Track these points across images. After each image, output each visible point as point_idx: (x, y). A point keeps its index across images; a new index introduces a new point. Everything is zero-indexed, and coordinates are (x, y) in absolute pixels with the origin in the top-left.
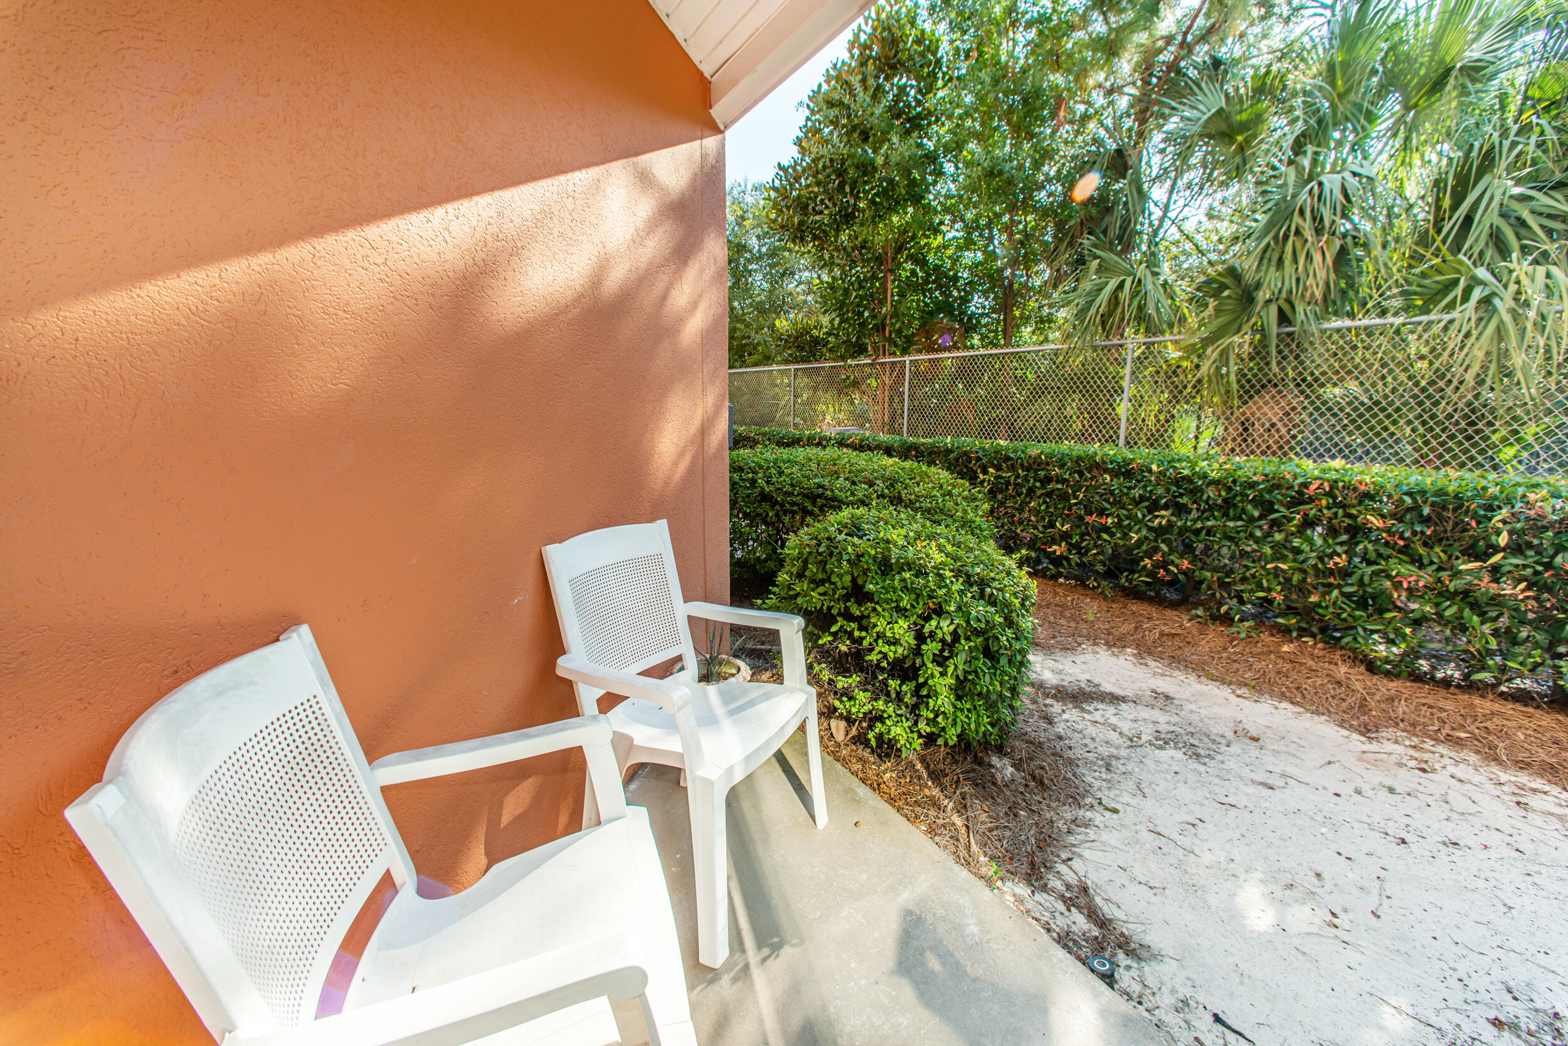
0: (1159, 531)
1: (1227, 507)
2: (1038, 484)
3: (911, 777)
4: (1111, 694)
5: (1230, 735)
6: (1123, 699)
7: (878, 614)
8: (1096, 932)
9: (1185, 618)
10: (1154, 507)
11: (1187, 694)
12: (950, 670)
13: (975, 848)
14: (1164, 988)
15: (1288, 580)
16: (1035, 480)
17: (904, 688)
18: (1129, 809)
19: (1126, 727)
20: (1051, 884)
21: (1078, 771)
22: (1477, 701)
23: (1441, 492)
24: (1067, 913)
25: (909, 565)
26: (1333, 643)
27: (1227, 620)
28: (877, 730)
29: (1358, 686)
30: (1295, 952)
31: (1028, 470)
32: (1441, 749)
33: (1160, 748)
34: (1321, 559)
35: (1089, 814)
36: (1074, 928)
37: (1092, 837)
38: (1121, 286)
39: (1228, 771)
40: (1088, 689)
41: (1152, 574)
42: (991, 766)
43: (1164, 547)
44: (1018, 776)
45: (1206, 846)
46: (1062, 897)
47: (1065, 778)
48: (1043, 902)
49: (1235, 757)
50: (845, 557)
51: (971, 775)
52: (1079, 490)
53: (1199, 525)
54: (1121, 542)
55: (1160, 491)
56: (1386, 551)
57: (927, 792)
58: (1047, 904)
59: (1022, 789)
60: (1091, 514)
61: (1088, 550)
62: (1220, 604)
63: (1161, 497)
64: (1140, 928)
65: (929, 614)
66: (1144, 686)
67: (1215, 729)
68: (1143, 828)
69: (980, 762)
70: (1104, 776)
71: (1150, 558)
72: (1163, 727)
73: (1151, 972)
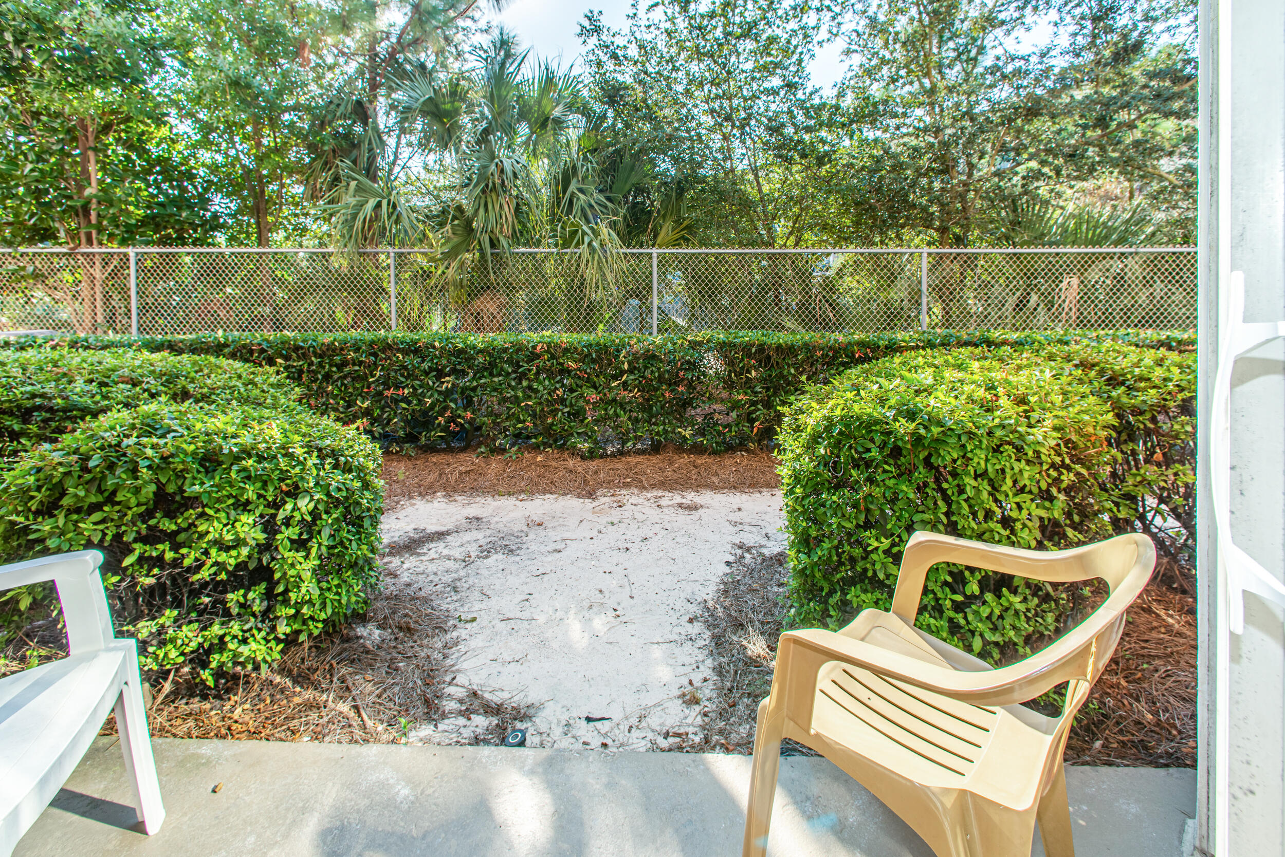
0: (447, 393)
1: (491, 368)
2: (334, 369)
3: (272, 696)
4: (437, 533)
5: (525, 528)
6: (448, 533)
7: (209, 518)
8: (495, 721)
9: (474, 457)
10: (440, 374)
11: (490, 511)
12: (314, 551)
13: (369, 723)
14: (553, 726)
15: (534, 411)
16: (331, 366)
17: (251, 595)
18: (482, 613)
19: (457, 553)
20: (447, 709)
21: (434, 604)
22: (629, 459)
23: (598, 344)
24: (468, 723)
25: (247, 452)
26: (562, 448)
27: (502, 450)
28: (214, 665)
29: (580, 469)
30: (608, 646)
31: (321, 356)
32: (623, 492)
33: (487, 557)
34: (549, 394)
35: (455, 634)
36: (479, 730)
37: (464, 650)
38: (379, 205)
39: (533, 553)
40: (417, 536)
41: (445, 429)
42: (358, 638)
43: (453, 405)
44: (387, 634)
45: (539, 609)
46: (461, 713)
47: (427, 615)
48: (446, 727)
49: (534, 542)
50: (143, 463)
51: (344, 655)
52: (376, 369)
53: (475, 384)
54: (418, 408)
55: (444, 362)
56: (580, 382)
57: (297, 700)
58: (451, 727)
59: (393, 644)
60: (389, 389)
61: (389, 421)
62: (494, 440)
63: (445, 367)
64: (522, 695)
65: (282, 499)
66: (459, 517)
67: (516, 529)
68: (496, 622)
69: (347, 640)
70: (455, 598)
71: (442, 416)
72: (483, 542)
73: (540, 721)
